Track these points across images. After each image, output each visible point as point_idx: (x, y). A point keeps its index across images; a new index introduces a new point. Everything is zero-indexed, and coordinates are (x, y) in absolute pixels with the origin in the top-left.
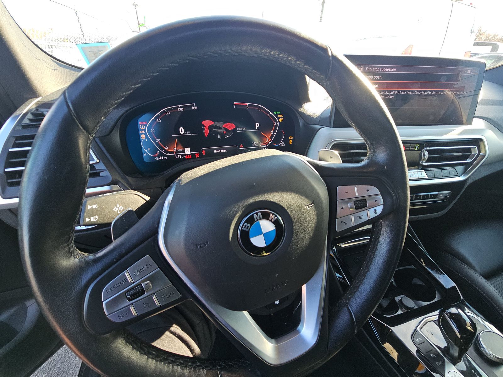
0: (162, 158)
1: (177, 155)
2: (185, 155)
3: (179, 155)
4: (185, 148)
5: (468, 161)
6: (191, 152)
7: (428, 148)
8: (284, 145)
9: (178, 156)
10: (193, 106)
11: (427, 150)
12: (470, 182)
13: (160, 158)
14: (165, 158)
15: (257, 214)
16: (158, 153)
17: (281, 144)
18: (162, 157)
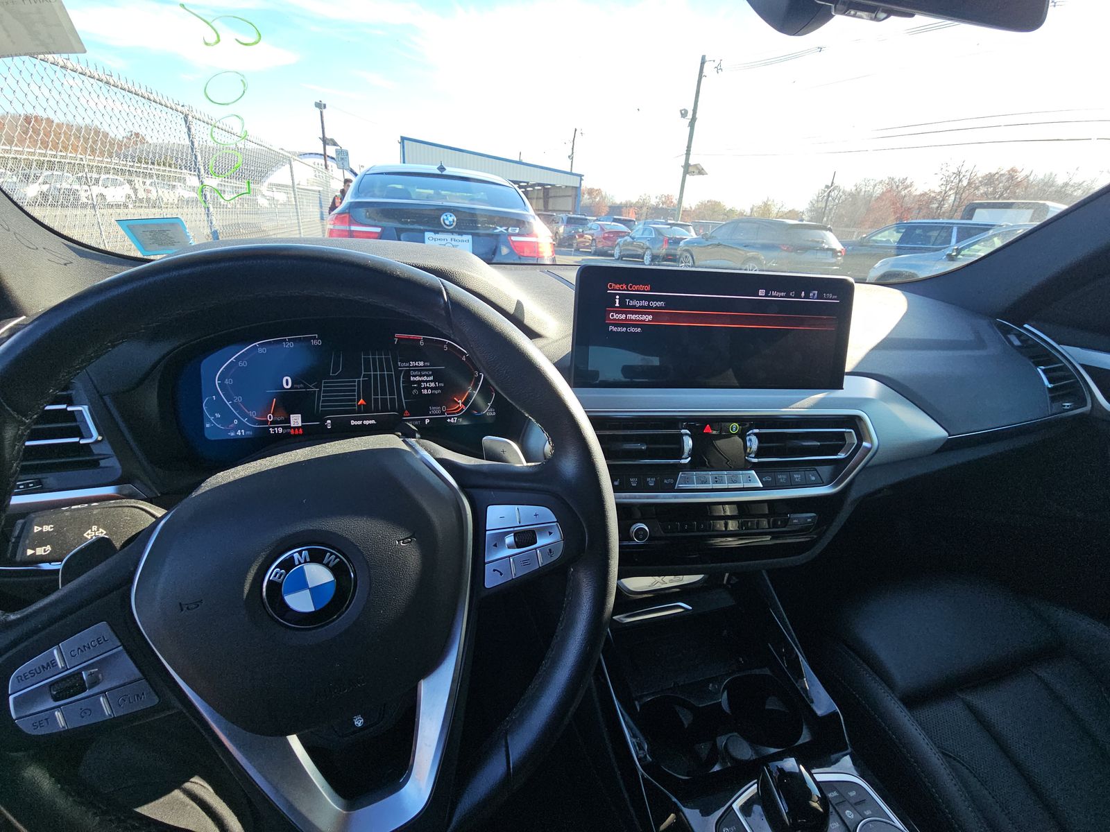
0: (241, 433)
1: (273, 428)
2: (290, 427)
3: (278, 427)
4: (291, 416)
5: (841, 456)
6: (302, 422)
7: (756, 431)
8: (494, 414)
9: (276, 429)
10: (314, 338)
11: (755, 434)
12: (854, 494)
13: (239, 433)
14: (248, 433)
15: (300, 553)
16: (236, 422)
17: (487, 411)
18: (243, 431)
